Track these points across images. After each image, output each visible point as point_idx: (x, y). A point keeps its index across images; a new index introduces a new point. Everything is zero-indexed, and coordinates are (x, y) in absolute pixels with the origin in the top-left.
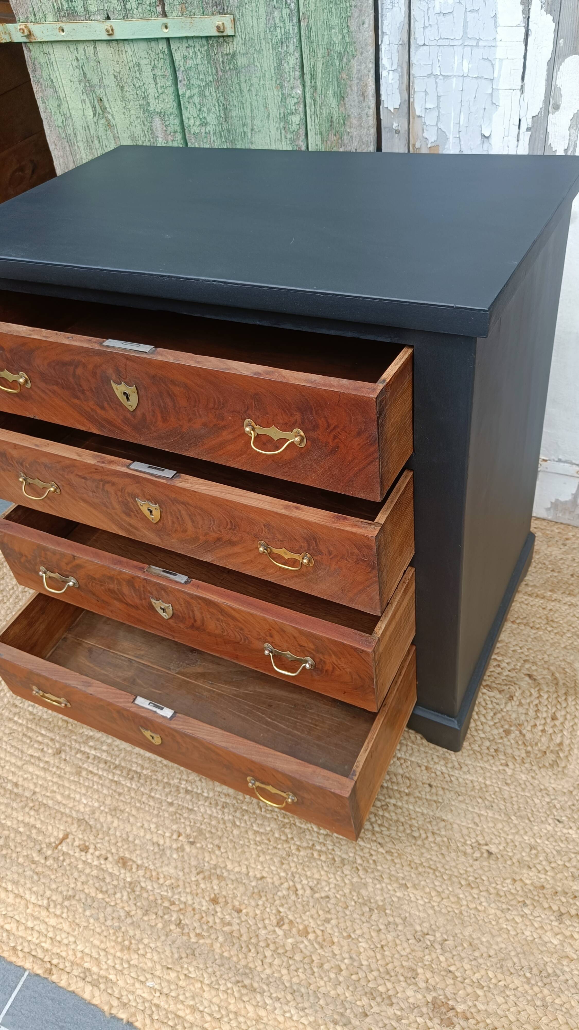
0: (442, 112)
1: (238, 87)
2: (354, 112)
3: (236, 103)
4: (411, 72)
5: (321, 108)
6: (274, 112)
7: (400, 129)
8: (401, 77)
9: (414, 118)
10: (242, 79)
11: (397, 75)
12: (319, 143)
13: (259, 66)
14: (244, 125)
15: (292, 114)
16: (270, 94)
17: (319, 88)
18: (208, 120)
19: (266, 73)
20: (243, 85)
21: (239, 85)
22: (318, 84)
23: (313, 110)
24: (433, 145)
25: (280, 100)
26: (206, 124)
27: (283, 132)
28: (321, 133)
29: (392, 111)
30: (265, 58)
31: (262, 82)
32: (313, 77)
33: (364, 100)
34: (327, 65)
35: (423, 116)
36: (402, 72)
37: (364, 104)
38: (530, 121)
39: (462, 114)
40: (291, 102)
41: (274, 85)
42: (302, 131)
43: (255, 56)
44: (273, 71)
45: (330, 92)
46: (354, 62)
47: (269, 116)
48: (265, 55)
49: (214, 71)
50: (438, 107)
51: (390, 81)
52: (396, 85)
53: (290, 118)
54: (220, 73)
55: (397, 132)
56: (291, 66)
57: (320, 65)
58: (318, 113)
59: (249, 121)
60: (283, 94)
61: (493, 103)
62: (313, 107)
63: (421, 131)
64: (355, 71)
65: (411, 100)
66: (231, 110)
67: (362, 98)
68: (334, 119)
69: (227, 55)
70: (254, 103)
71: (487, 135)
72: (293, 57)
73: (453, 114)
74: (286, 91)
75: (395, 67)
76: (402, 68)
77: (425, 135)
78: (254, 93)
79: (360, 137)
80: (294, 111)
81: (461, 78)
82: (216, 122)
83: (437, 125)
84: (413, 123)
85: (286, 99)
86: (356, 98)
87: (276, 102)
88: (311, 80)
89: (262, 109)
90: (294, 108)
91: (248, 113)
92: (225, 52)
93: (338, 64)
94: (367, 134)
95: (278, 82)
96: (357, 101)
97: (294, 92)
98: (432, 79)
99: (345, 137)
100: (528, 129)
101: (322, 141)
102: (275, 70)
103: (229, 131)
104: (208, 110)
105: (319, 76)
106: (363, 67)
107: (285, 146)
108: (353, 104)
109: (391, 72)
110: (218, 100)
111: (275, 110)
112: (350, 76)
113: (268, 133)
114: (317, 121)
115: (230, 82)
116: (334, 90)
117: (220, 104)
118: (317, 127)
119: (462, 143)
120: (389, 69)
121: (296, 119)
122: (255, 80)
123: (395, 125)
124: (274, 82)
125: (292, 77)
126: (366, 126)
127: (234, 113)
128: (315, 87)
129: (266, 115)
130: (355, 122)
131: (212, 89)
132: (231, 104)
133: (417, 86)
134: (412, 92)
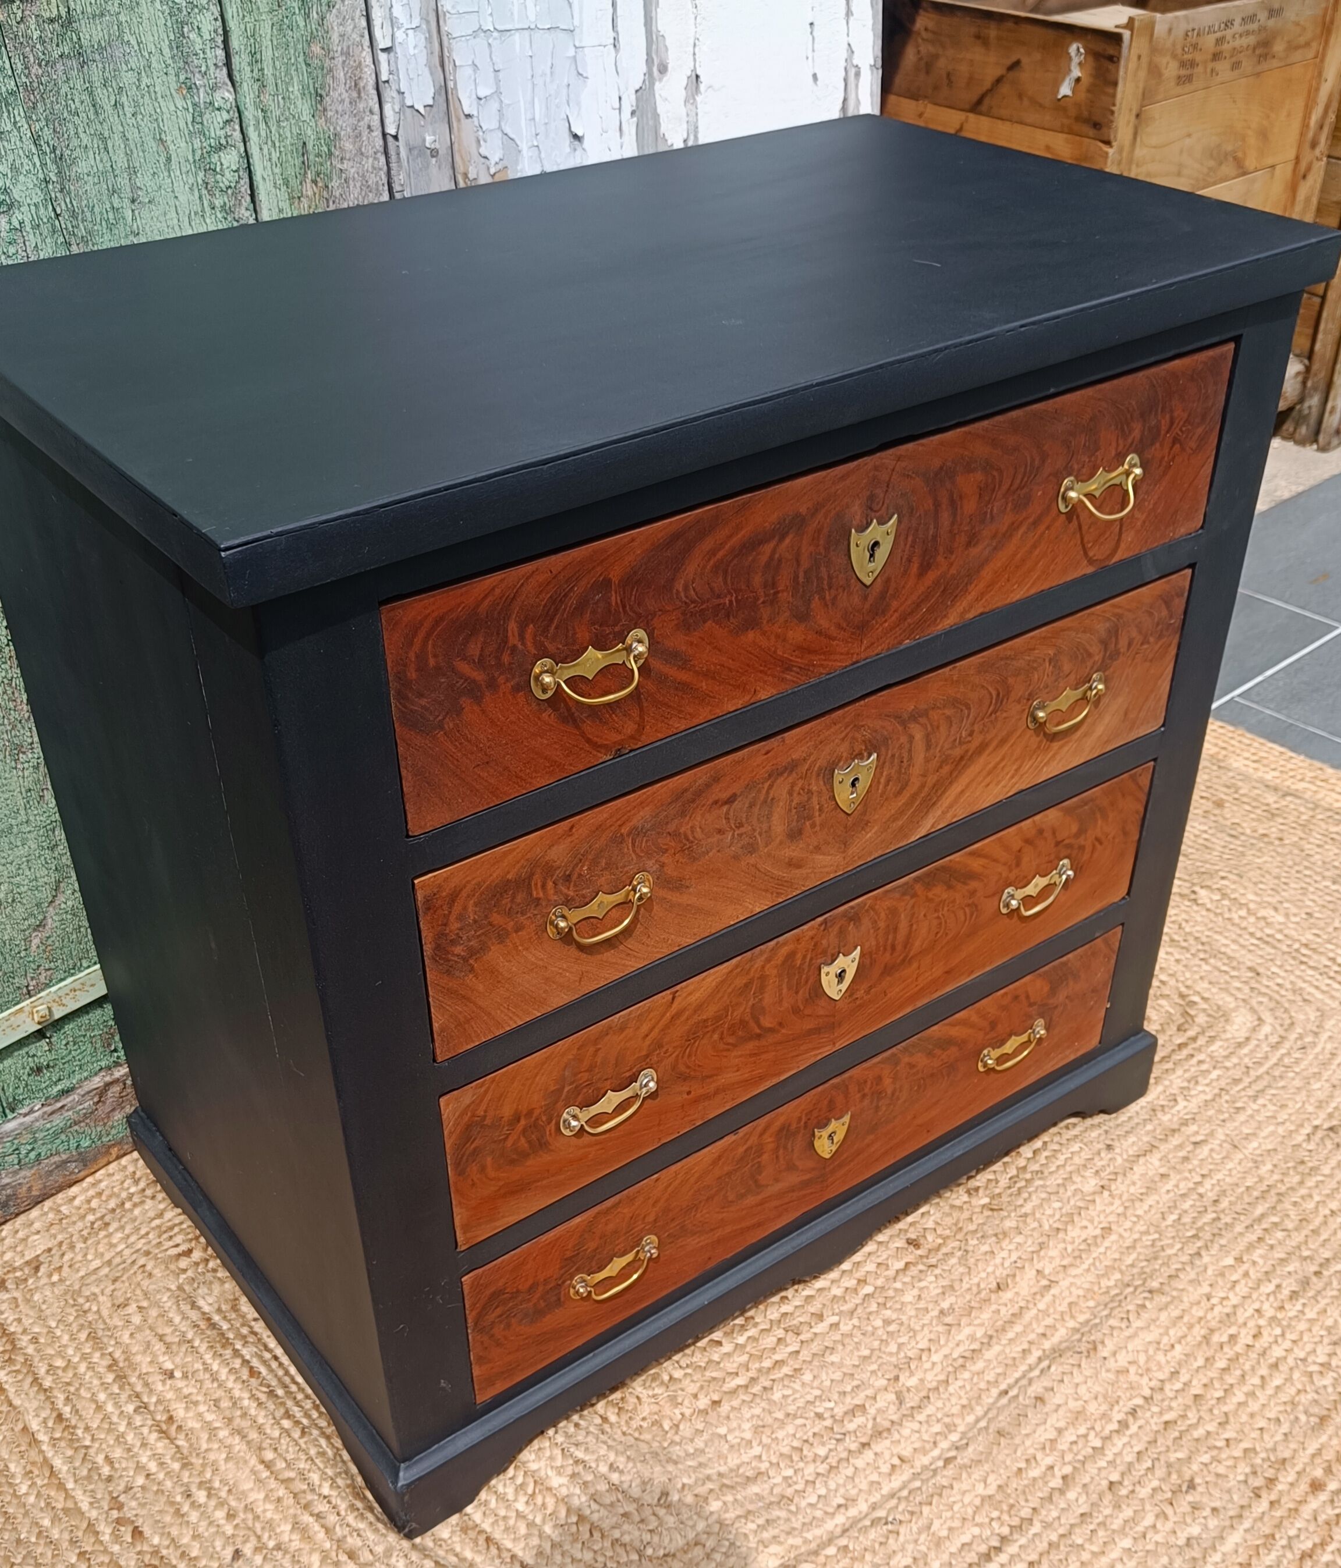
0: (506, 101)
1: (85, 97)
2: (345, 125)
3: (85, 140)
4: (444, 28)
5: (279, 126)
6: (181, 148)
7: (437, 146)
8: (429, 40)
9: (459, 120)
10: (96, 77)
11: (421, 38)
12: (285, 205)
13: (134, 42)
14: (113, 192)
15: (220, 148)
16: (168, 107)
17: (270, 80)
18: (16, 194)
19: (153, 59)
20: (100, 93)
21: (91, 94)
22: (268, 72)
23: (263, 133)
24: (500, 167)
25: (190, 120)
26: (11, 206)
27: (204, 192)
28: (286, 183)
29: (422, 111)
30: (145, 22)
31: (145, 81)
32: (255, 58)
33: (359, 97)
34: (280, 27)
35: (475, 113)
36: (429, 32)
37: (361, 106)
38: (633, 97)
39: (536, 100)
40: (215, 122)
41: (174, 86)
42: (245, 188)
43: (122, 18)
44: (166, 51)
45: (295, 89)
46: (331, 18)
47: (169, 159)
48: (146, 15)
49: (19, 66)
50: (498, 92)
51: (412, 51)
52: (423, 59)
53: (215, 158)
54: (35, 70)
55: (434, 153)
56: (207, 36)
57: (266, 30)
58: (275, 137)
59: (123, 181)
60: (195, 105)
61: (580, 74)
62: (263, 126)
63: (474, 145)
64: (335, 37)
65: (451, 84)
66: (74, 161)
67: (355, 94)
68: (310, 147)
69: (52, 21)
70: (133, 134)
71: (580, 134)
72: (208, 15)
73: (522, 103)
74: (202, 97)
75: (416, 22)
76: (428, 22)
77: (483, 151)
78: (129, 111)
79: (363, 176)
80: (223, 141)
81: (526, 33)
82: (37, 197)
83: (500, 128)
84: (459, 130)
85: (201, 115)
86: (345, 95)
87: (182, 125)
88: (250, 64)
89: (152, 145)
90: (222, 132)
91: (121, 161)
92: (47, 15)
93: (302, 24)
94: (374, 168)
95: (182, 78)
96: (347, 100)
97: (217, 96)
98: (481, 41)
99: (335, 183)
100: (633, 113)
101: (291, 198)
102: (171, 48)
103: (74, 215)
104: (13, 168)
105: (267, 54)
106: (349, 29)
107: (212, 223)
108: (340, 109)
109: (410, 32)
110: (36, 140)
111: (183, 145)
112: (327, 50)
113: (172, 202)
114: (275, 156)
115: (65, 89)
116: (301, 82)
117: (45, 147)
118: (277, 170)
119: (543, 155)
120: (406, 26)
121: (230, 159)
122: (128, 78)
123: (429, 139)
124: (172, 78)
125: (210, 63)
126: (371, 152)
127: (82, 167)
128: (260, 81)
129: (162, 159)
130: (348, 146)
131: (19, 113)
132: (75, 142)
133: (460, 55)
134: (449, 67)
